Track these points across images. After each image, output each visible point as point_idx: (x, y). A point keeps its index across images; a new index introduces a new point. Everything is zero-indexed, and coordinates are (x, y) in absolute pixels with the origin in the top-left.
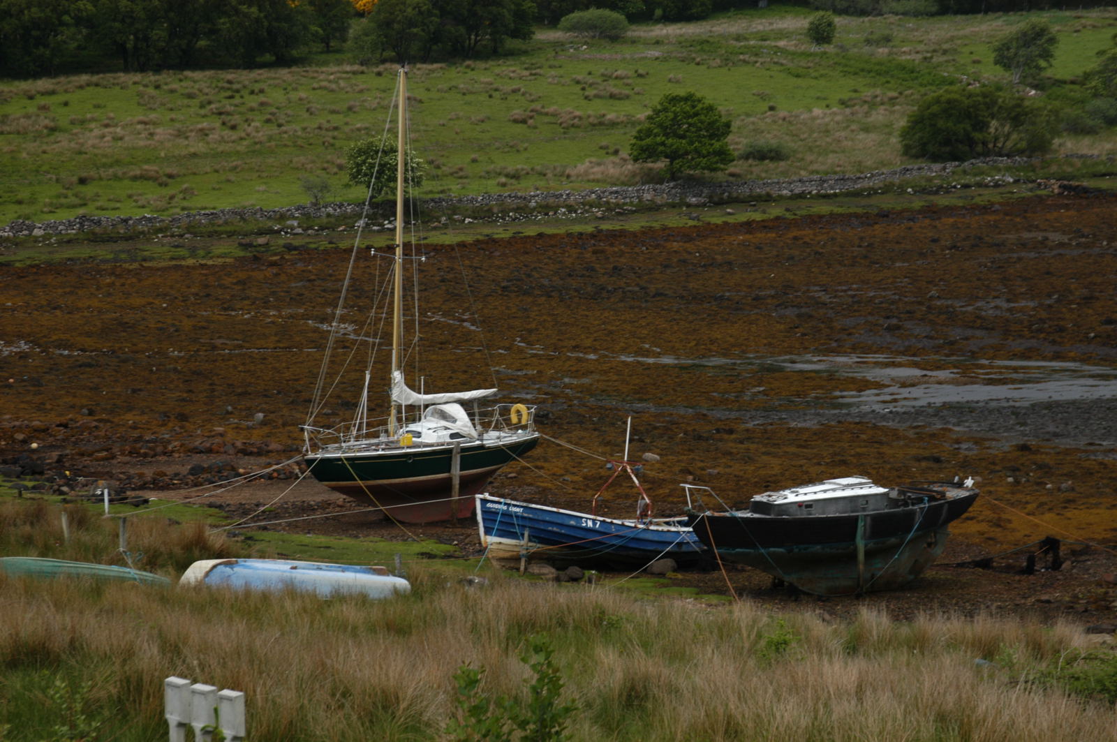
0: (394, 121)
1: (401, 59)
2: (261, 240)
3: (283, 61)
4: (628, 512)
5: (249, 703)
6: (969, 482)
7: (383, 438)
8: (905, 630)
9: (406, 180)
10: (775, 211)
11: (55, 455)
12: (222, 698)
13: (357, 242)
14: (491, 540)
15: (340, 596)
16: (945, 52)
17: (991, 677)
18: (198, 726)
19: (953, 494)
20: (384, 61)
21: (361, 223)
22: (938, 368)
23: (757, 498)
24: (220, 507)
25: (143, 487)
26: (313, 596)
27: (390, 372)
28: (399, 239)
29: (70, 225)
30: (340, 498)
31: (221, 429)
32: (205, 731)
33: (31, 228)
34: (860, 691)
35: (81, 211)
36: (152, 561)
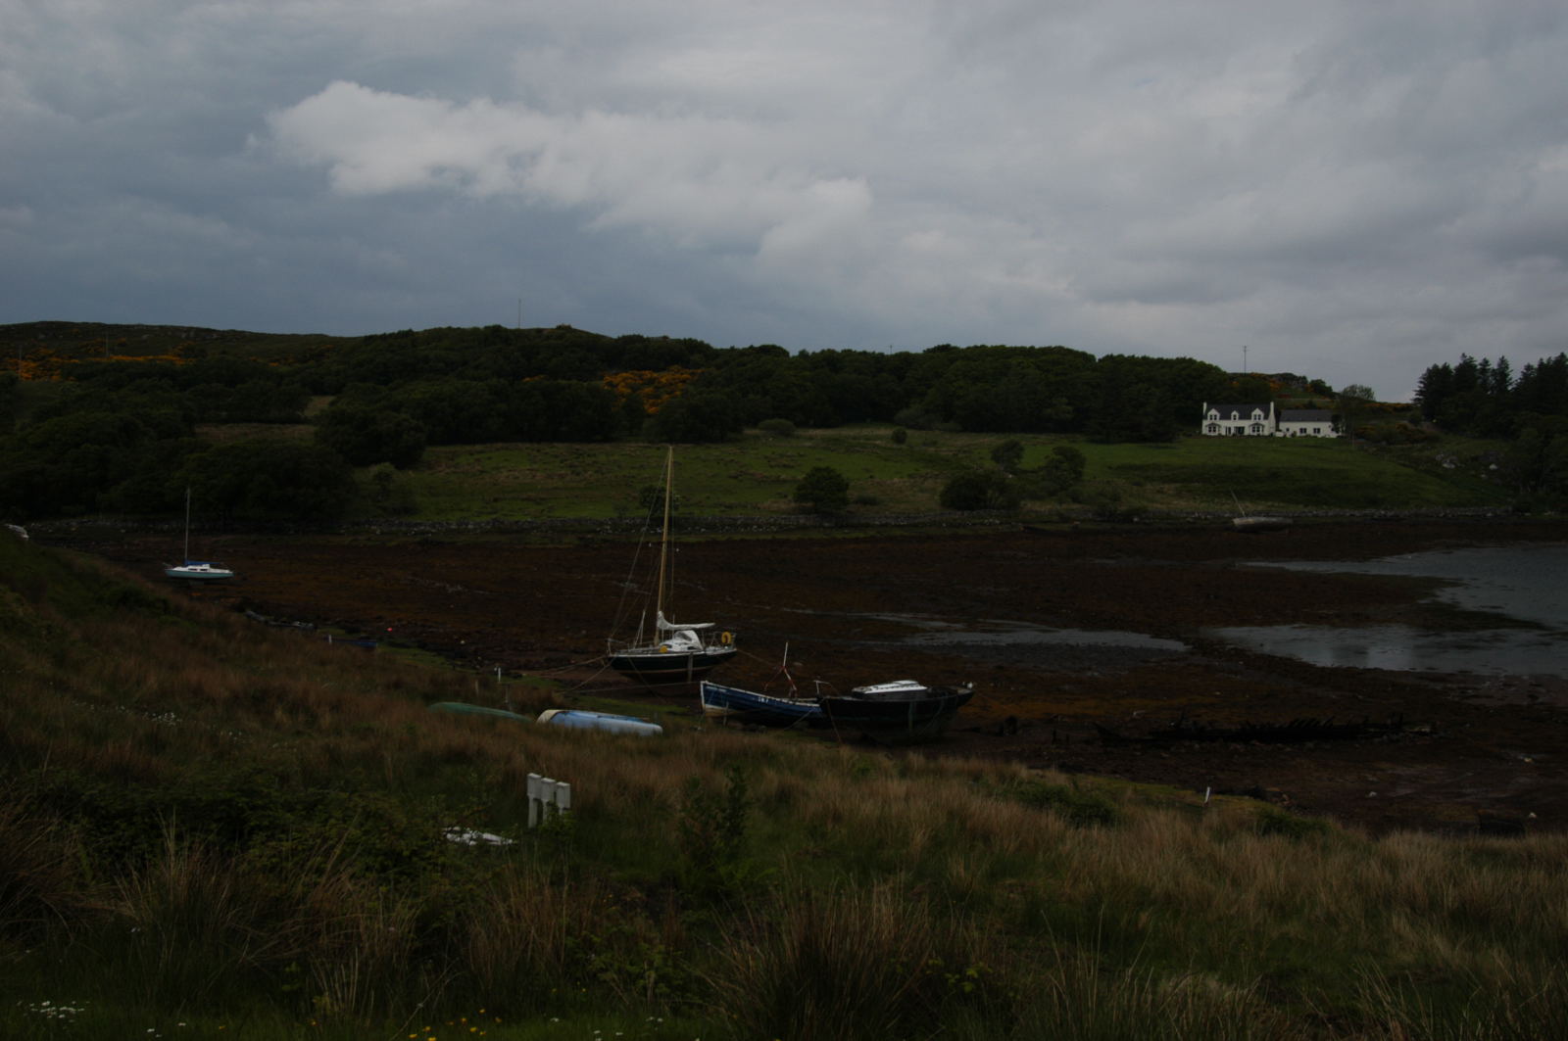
0: (665, 474)
1: (670, 441)
2: (589, 536)
3: (607, 439)
4: (784, 695)
5: (573, 790)
6: (970, 685)
7: (651, 648)
8: (932, 765)
9: (670, 506)
10: (871, 533)
11: (473, 648)
12: (559, 787)
13: (642, 539)
14: (708, 706)
15: (623, 734)
16: (965, 452)
17: (978, 791)
18: (545, 801)
19: (961, 691)
20: (662, 442)
21: (644, 529)
22: (955, 622)
23: (855, 690)
24: (560, 681)
25: (520, 668)
26: (609, 732)
27: (656, 611)
28: (665, 538)
29: (488, 523)
30: (626, 679)
31: (561, 638)
32: (548, 804)
33: (467, 524)
34: (907, 798)
35: (494, 516)
36: (522, 709)
